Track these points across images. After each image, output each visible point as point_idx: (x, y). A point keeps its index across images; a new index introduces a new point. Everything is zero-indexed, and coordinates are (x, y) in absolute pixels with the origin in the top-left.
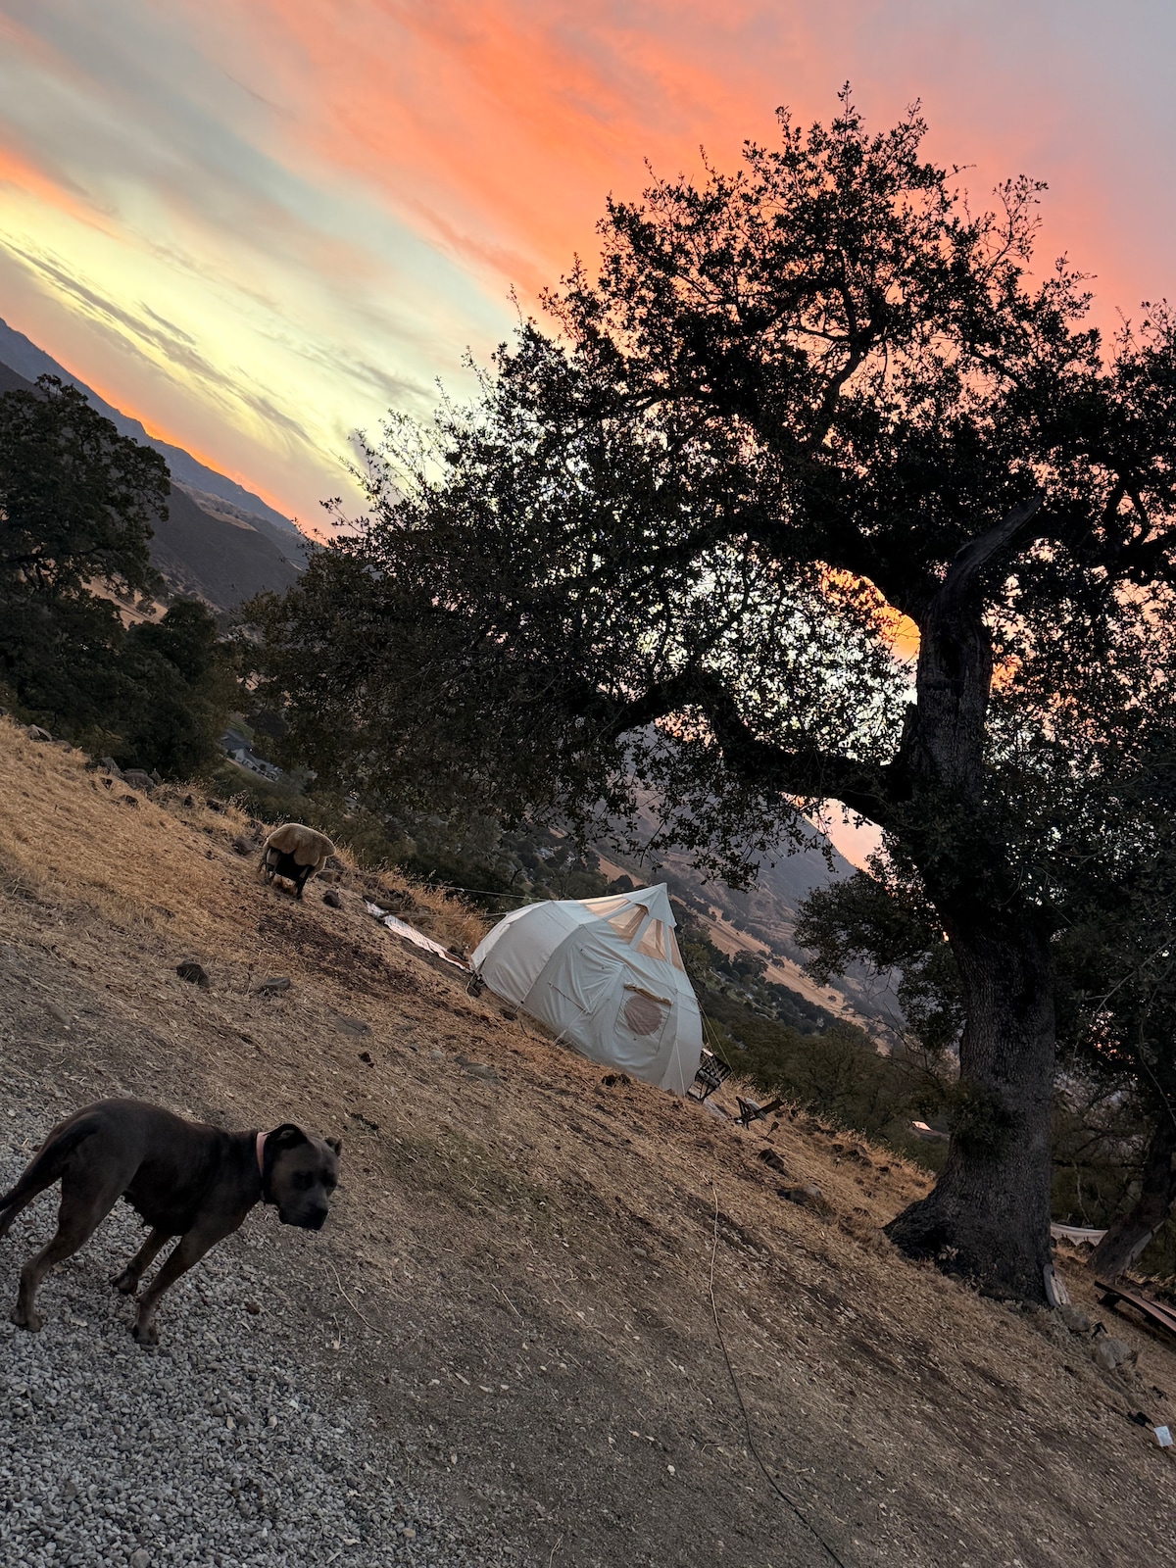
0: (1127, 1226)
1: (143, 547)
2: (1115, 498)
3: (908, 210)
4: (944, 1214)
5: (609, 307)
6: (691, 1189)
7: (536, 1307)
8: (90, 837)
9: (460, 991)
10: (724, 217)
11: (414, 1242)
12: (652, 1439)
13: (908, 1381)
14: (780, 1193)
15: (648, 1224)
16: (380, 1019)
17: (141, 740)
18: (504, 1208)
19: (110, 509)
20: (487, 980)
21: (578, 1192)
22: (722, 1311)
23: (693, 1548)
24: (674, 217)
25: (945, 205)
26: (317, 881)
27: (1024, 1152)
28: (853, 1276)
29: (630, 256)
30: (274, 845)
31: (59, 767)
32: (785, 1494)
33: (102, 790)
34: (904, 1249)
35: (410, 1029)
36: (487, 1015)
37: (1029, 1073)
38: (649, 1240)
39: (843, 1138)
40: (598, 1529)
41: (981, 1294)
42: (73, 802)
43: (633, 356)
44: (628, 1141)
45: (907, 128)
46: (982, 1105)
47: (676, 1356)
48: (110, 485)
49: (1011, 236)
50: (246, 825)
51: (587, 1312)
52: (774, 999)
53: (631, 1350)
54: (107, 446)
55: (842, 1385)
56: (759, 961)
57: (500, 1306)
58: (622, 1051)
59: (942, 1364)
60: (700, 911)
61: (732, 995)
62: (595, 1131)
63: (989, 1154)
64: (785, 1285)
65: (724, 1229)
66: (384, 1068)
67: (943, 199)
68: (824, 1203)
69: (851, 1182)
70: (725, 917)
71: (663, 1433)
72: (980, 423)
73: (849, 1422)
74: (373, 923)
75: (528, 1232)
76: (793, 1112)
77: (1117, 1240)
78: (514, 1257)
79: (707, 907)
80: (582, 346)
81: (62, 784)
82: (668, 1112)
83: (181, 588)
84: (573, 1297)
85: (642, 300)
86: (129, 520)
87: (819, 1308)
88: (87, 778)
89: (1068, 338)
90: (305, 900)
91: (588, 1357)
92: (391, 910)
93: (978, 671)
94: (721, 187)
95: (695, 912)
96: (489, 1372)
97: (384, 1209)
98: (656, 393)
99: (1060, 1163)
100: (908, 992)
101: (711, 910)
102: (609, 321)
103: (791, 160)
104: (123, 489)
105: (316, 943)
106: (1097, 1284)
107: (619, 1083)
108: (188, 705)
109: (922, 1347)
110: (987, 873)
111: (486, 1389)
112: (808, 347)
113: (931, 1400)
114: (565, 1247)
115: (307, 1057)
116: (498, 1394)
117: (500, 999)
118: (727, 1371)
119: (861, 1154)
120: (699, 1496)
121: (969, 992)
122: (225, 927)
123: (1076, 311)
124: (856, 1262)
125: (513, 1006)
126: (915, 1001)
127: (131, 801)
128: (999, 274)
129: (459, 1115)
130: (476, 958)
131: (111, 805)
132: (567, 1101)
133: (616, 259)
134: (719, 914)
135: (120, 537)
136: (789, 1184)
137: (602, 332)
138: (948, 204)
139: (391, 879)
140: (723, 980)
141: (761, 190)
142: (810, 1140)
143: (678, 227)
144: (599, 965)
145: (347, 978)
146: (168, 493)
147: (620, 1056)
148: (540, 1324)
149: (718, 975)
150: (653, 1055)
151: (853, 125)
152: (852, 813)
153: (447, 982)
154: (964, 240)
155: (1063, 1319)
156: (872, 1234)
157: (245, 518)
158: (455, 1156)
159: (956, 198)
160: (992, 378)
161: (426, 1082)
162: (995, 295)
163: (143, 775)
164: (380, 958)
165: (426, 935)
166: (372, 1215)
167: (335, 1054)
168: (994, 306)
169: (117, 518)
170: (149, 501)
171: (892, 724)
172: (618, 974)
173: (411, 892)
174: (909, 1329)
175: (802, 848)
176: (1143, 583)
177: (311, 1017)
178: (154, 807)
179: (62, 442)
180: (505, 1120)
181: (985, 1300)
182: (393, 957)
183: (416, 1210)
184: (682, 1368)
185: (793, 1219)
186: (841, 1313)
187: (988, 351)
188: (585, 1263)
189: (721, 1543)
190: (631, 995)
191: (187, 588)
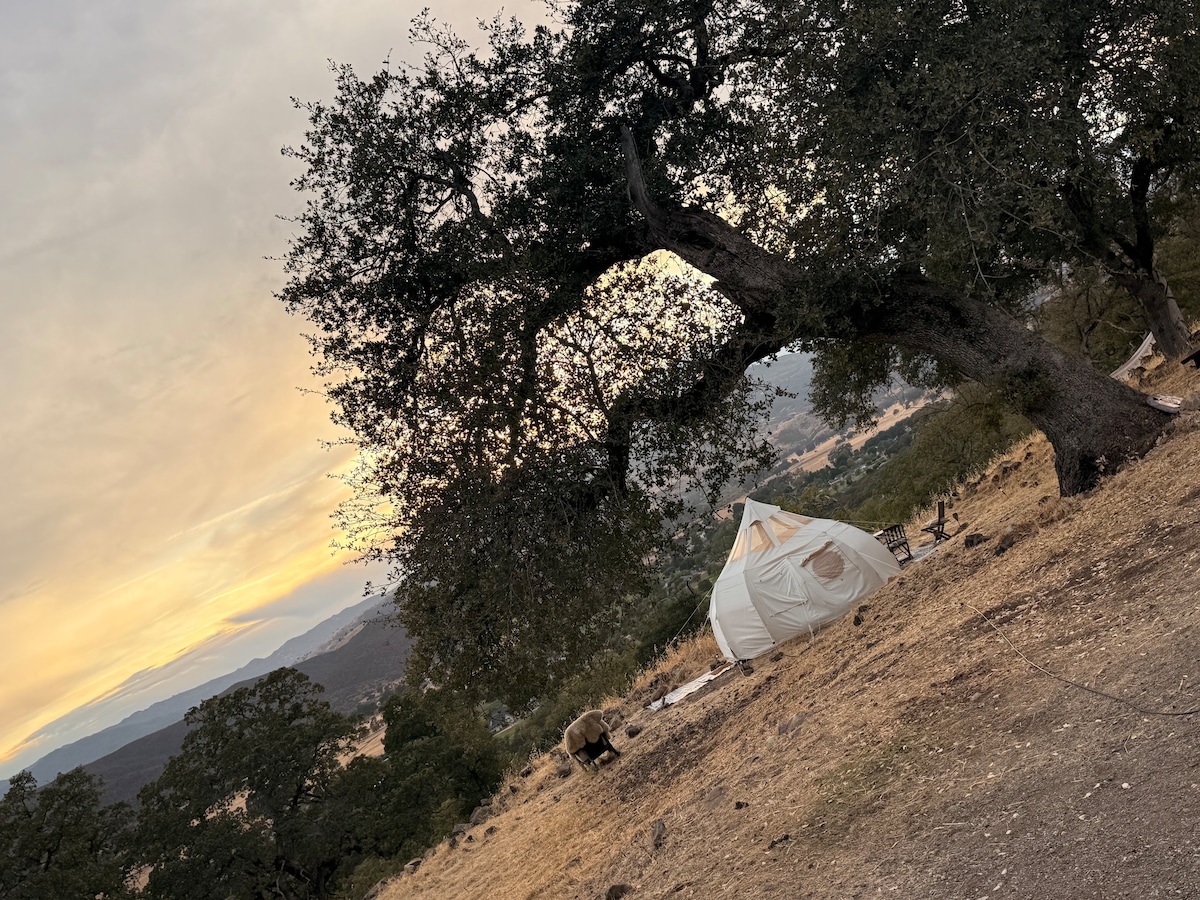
0: (1156, 318)
1: (333, 715)
2: (655, 70)
3: (394, 105)
4: (1073, 450)
5: (346, 334)
6: (958, 621)
7: (967, 806)
8: (497, 879)
9: (742, 683)
10: (330, 228)
11: (875, 867)
12: (1098, 785)
13: (1168, 557)
14: (998, 554)
15: (961, 675)
16: (726, 760)
17: (458, 790)
18: (891, 779)
19: (295, 723)
20: (746, 657)
21: (913, 712)
22: (1046, 665)
23: (1185, 810)
24: (311, 261)
25: (404, 81)
26: (615, 733)
27: (1060, 373)
28: (1079, 544)
29: (320, 303)
30: (574, 751)
31: (441, 866)
32: (1188, 711)
33: (475, 846)
34: (1083, 490)
35: (744, 745)
36: (768, 674)
37: (1007, 339)
38: (973, 683)
39: (991, 471)
40: (1133, 874)
41: (1142, 457)
42: (469, 873)
43: (386, 334)
44: (902, 645)
45: (342, 78)
46: (1011, 384)
47: (1056, 724)
48: (280, 713)
49: (446, 48)
50: (551, 759)
51: (991, 770)
52: (874, 451)
53: (1035, 754)
54: (254, 700)
55: (1143, 611)
56: (842, 448)
57: (952, 834)
58: (844, 594)
59: (1172, 522)
60: (786, 468)
61: (855, 478)
62: (882, 664)
63: (1049, 398)
64: (1055, 601)
65: (997, 618)
66: (754, 797)
67: (400, 80)
68: (1021, 526)
69: (1021, 491)
70: (800, 453)
71: (1099, 773)
72: (556, 131)
73: (1169, 624)
74: (664, 712)
75: (917, 773)
76: (954, 495)
77: (1161, 330)
78: (927, 797)
79: (785, 462)
80: (361, 365)
81: (453, 872)
82: (902, 593)
83: (377, 694)
84: (977, 773)
85: (353, 309)
86: (310, 714)
87: (1085, 586)
88: (459, 851)
89: (533, 47)
90: (623, 751)
91: (1020, 792)
92: (662, 694)
93: (715, 227)
94: (310, 219)
95: (784, 472)
96: (988, 876)
97: (842, 873)
98: (419, 333)
99: (1091, 329)
100: (911, 376)
101: (789, 460)
102: (355, 337)
103: (318, 163)
104: (288, 706)
105: (654, 765)
106: (1184, 362)
107: (863, 614)
108: (453, 744)
109: (1152, 528)
110: (854, 296)
111: (998, 887)
112: (444, 219)
113: (1190, 549)
114: (942, 753)
115: (714, 851)
116: (1006, 880)
117: (764, 656)
118: (1086, 692)
119: (1009, 466)
120: (1154, 778)
121: (930, 349)
122: (608, 825)
123: (519, 32)
124: (1071, 534)
125: (773, 650)
126: (921, 376)
127: (491, 831)
128: (467, 69)
129: (814, 764)
130: (728, 655)
131: (486, 847)
132: (852, 669)
133: (317, 312)
134: (795, 456)
135: (317, 727)
136: (996, 541)
137: (360, 346)
138: (405, 79)
139: (643, 680)
140: (842, 479)
141: (327, 193)
142: (979, 495)
143: (319, 261)
144: (777, 575)
145: (688, 761)
146: (307, 678)
147: (848, 596)
148: (980, 811)
149: (837, 480)
150: (859, 574)
151: (320, 110)
152: (766, 359)
153: (733, 686)
154: (433, 81)
155: (1189, 410)
156: (1060, 508)
157: (356, 625)
158: (838, 789)
159: (404, 71)
160: (531, 109)
161: (780, 771)
162: (478, 80)
163: (479, 810)
164: (689, 726)
165: (693, 679)
166: (841, 886)
167: (724, 827)
168: (485, 84)
169: (304, 721)
170: (305, 693)
171: (718, 304)
172: (792, 567)
173: (659, 671)
174: (1135, 528)
175: (769, 409)
176: (721, 81)
177: (693, 824)
178: (504, 816)
179: (235, 729)
180: (836, 730)
181: (1147, 456)
182: (694, 715)
183: (856, 849)
184: (1066, 726)
185: (1019, 558)
186: (1097, 572)
187: (511, 104)
188: (960, 746)
189: (1194, 786)
190: (810, 565)
191: (379, 690)
